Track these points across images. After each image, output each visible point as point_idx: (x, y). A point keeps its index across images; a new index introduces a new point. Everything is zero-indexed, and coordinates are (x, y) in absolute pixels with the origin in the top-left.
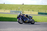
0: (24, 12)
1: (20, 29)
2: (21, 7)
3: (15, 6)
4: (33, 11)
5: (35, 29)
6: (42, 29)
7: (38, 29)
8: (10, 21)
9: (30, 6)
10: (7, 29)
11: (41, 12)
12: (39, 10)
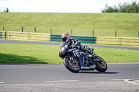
0: (8, 34)
4: (35, 31)
6: (62, 84)
7: (50, 84)
9: (26, 17)
11: (59, 34)
12: (54, 29)
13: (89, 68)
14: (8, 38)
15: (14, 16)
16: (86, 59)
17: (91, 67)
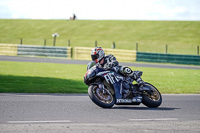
0: (75, 51)
1: (59, 126)
2: (64, 31)
3: (39, 27)
4: (114, 47)
5: (122, 125)
7: (137, 124)
8: (16, 92)
9: (101, 26)
10: (5, 125)
11: (148, 52)
13: (130, 101)
14: (75, 57)
15: (83, 25)
16: (124, 88)
17: (134, 100)
